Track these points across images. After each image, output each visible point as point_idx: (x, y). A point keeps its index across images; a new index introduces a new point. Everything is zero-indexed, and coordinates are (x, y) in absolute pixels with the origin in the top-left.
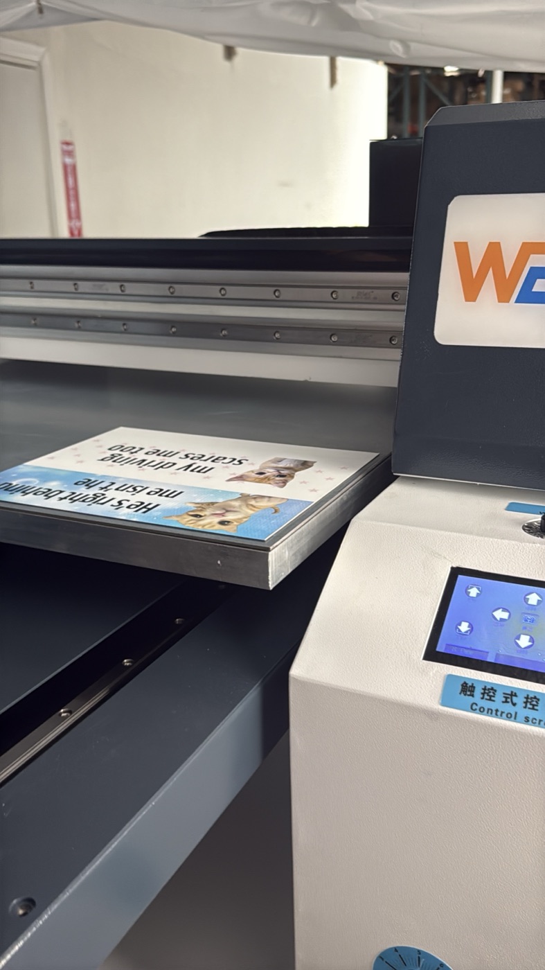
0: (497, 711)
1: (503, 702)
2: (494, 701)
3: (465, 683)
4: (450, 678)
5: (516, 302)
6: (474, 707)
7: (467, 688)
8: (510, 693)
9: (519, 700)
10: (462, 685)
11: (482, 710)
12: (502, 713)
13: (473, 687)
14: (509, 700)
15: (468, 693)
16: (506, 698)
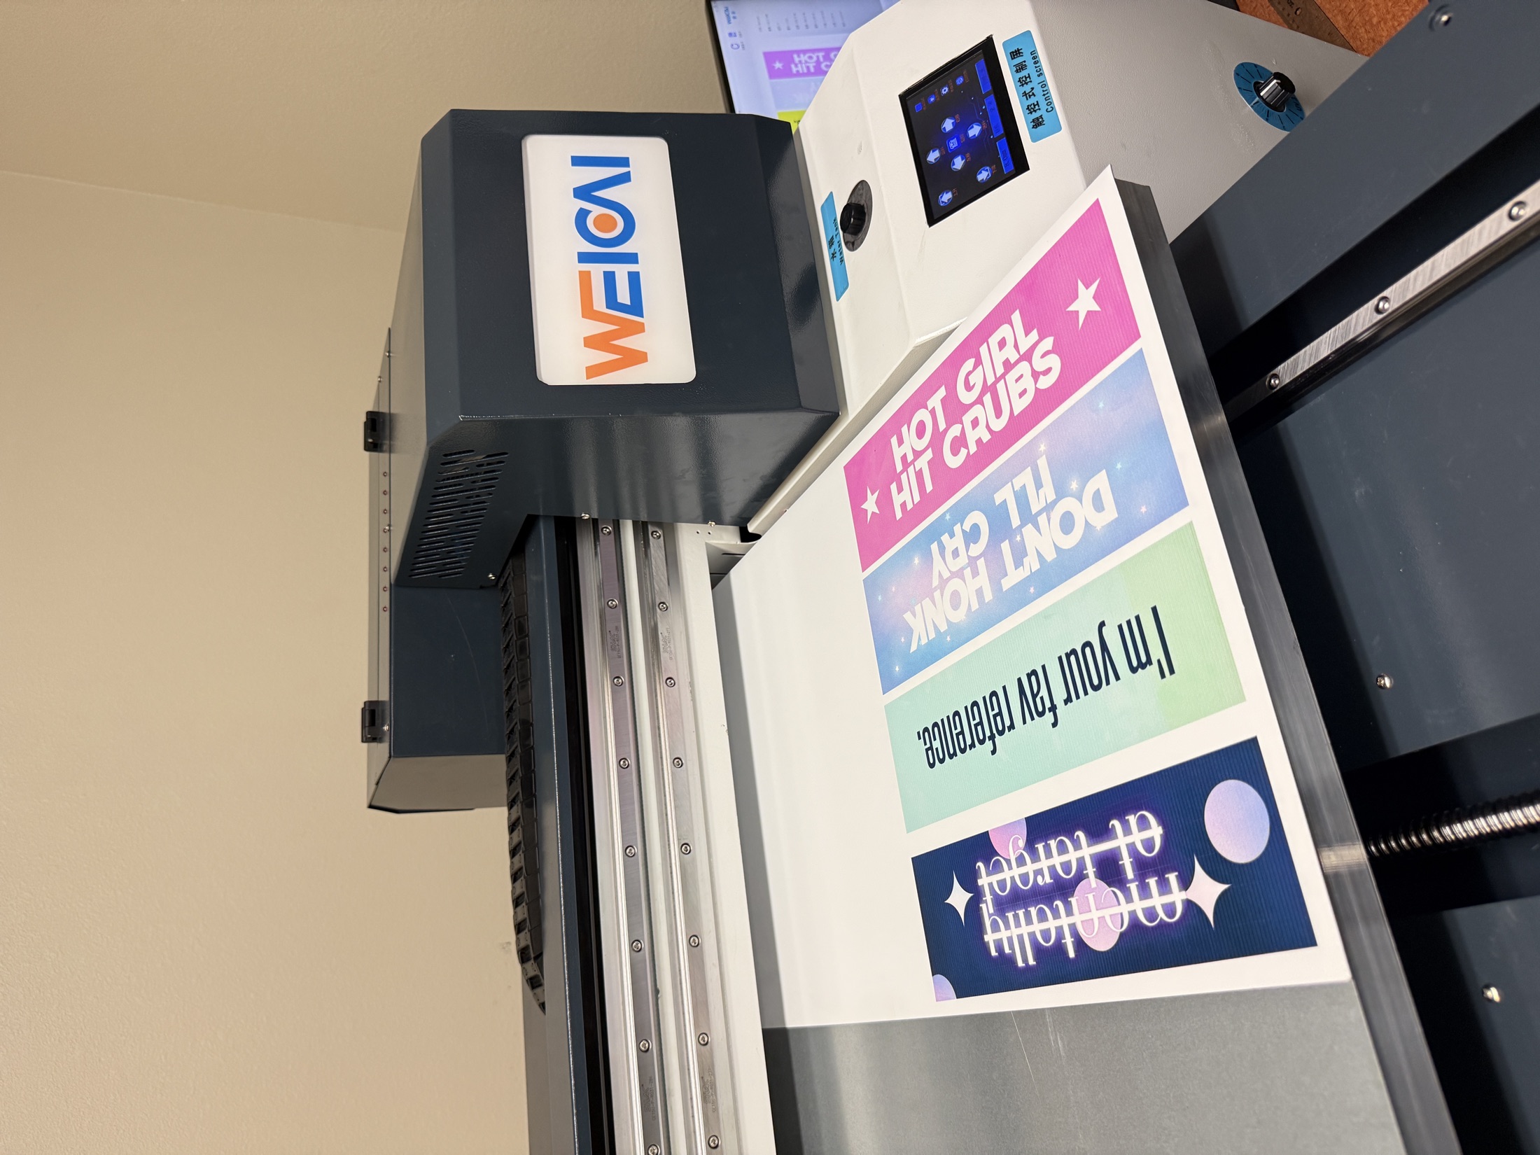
0: (1044, 95)
1: (1035, 96)
2: (1037, 102)
3: (1033, 127)
4: (1034, 139)
5: (642, 317)
6: (1050, 109)
7: (1037, 123)
8: (1025, 97)
9: (1027, 88)
10: (1036, 127)
11: (1050, 103)
12: (1043, 91)
13: (1033, 121)
14: (1031, 94)
15: (1041, 120)
16: (1030, 96)
